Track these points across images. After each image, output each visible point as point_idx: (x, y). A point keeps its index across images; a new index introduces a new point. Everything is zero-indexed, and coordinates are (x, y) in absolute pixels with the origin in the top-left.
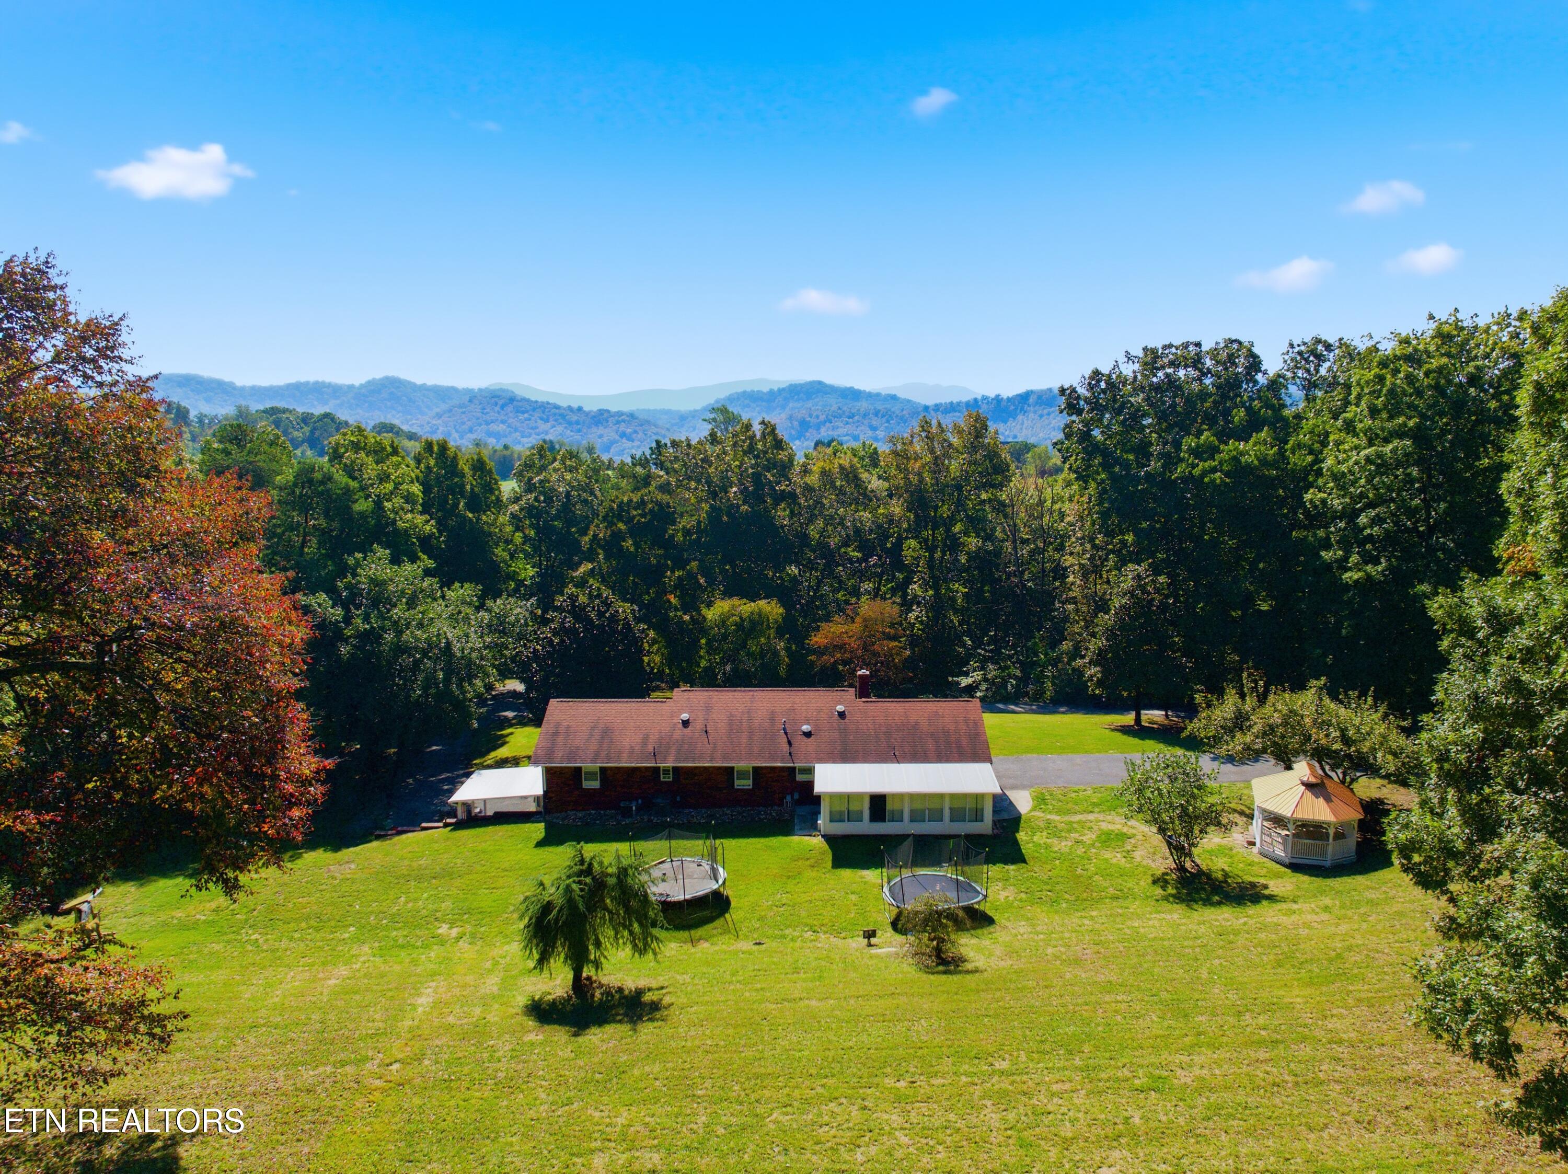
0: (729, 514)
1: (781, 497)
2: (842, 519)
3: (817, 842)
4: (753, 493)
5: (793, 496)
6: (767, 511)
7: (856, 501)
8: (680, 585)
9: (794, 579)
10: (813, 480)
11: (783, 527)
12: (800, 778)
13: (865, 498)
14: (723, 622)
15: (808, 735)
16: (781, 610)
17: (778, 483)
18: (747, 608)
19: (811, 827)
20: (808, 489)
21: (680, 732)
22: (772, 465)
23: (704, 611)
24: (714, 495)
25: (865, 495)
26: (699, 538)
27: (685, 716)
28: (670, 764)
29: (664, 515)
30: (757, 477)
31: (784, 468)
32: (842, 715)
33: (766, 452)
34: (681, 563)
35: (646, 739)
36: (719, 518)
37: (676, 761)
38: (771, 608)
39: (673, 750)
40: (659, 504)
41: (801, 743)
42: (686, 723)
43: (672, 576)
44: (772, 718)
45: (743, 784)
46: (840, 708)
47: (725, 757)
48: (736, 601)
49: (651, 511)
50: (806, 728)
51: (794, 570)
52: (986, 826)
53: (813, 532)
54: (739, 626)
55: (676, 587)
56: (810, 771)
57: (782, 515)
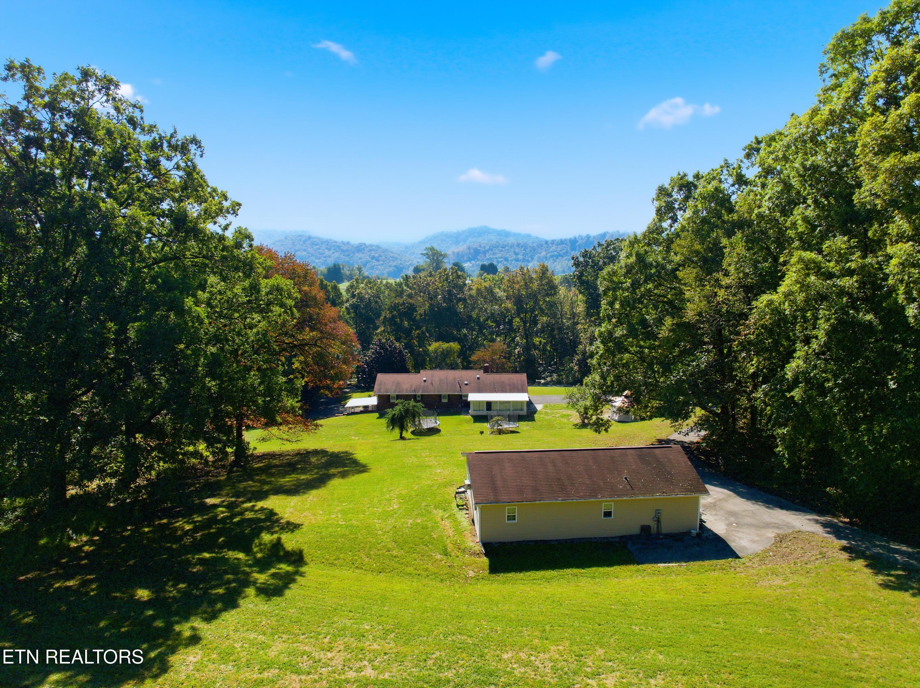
0: (437, 307)
1: (460, 300)
2: (486, 310)
3: (469, 417)
4: (448, 298)
5: (464, 300)
6: (454, 306)
7: (491, 301)
8: (418, 336)
9: (465, 335)
10: (473, 292)
11: (460, 312)
12: (463, 398)
13: (495, 299)
14: (436, 351)
15: (467, 384)
16: (459, 347)
17: (458, 294)
18: (445, 345)
19: (467, 413)
20: (471, 296)
21: (423, 384)
22: (456, 286)
23: (428, 347)
24: (431, 299)
25: (496, 299)
26: (425, 318)
27: (425, 379)
28: (420, 393)
29: (412, 308)
30: (449, 292)
31: (461, 288)
32: (478, 378)
33: (453, 281)
34: (419, 327)
35: (411, 386)
36: (433, 309)
37: (422, 392)
38: (455, 346)
39: (421, 389)
40: (410, 304)
41: (464, 387)
42: (425, 381)
43: (415, 333)
44: (454, 379)
45: (445, 401)
46: (478, 376)
47: (438, 391)
48: (441, 343)
49: (408, 307)
50: (466, 382)
51: (465, 331)
52: (524, 412)
53: (474, 315)
54: (442, 352)
55: (417, 337)
56: (467, 396)
57: (461, 307)
